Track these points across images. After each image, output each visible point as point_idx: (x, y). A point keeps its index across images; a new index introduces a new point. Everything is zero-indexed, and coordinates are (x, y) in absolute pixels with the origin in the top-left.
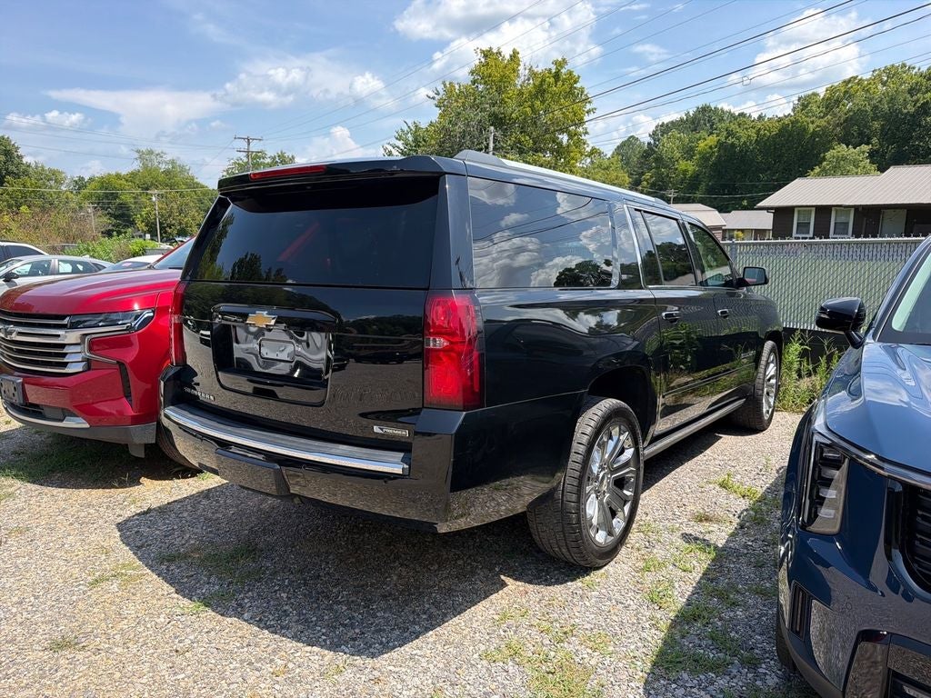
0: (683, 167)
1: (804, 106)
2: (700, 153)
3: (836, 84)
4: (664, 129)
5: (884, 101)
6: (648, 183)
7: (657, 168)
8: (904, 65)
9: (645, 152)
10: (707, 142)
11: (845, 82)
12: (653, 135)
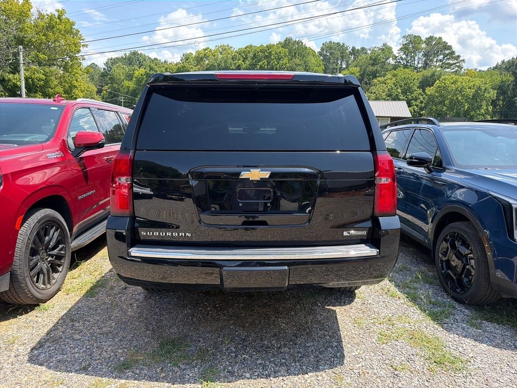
0: (127, 85)
1: (187, 59)
2: (136, 78)
3: (200, 50)
4: (113, 62)
5: (222, 62)
6: (107, 92)
7: (112, 84)
8: (228, 46)
9: (102, 73)
10: (140, 72)
11: (204, 49)
12: (106, 64)
